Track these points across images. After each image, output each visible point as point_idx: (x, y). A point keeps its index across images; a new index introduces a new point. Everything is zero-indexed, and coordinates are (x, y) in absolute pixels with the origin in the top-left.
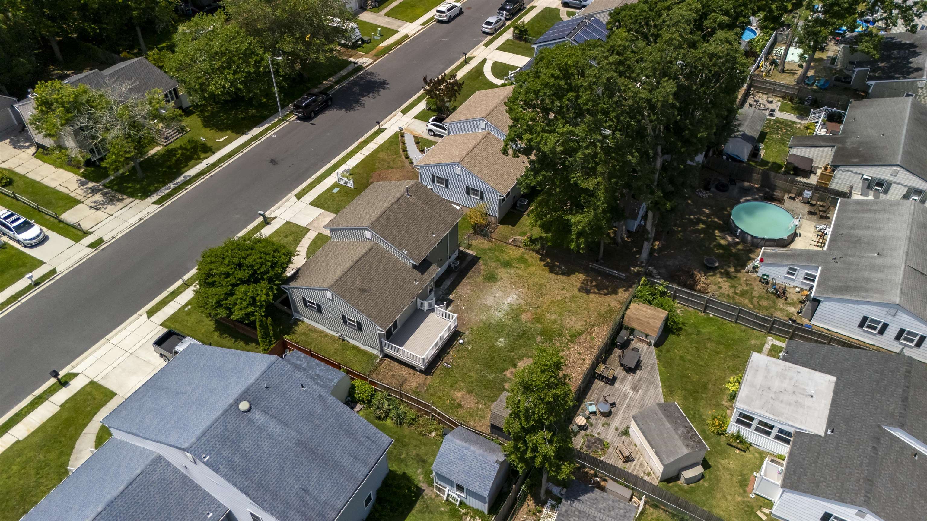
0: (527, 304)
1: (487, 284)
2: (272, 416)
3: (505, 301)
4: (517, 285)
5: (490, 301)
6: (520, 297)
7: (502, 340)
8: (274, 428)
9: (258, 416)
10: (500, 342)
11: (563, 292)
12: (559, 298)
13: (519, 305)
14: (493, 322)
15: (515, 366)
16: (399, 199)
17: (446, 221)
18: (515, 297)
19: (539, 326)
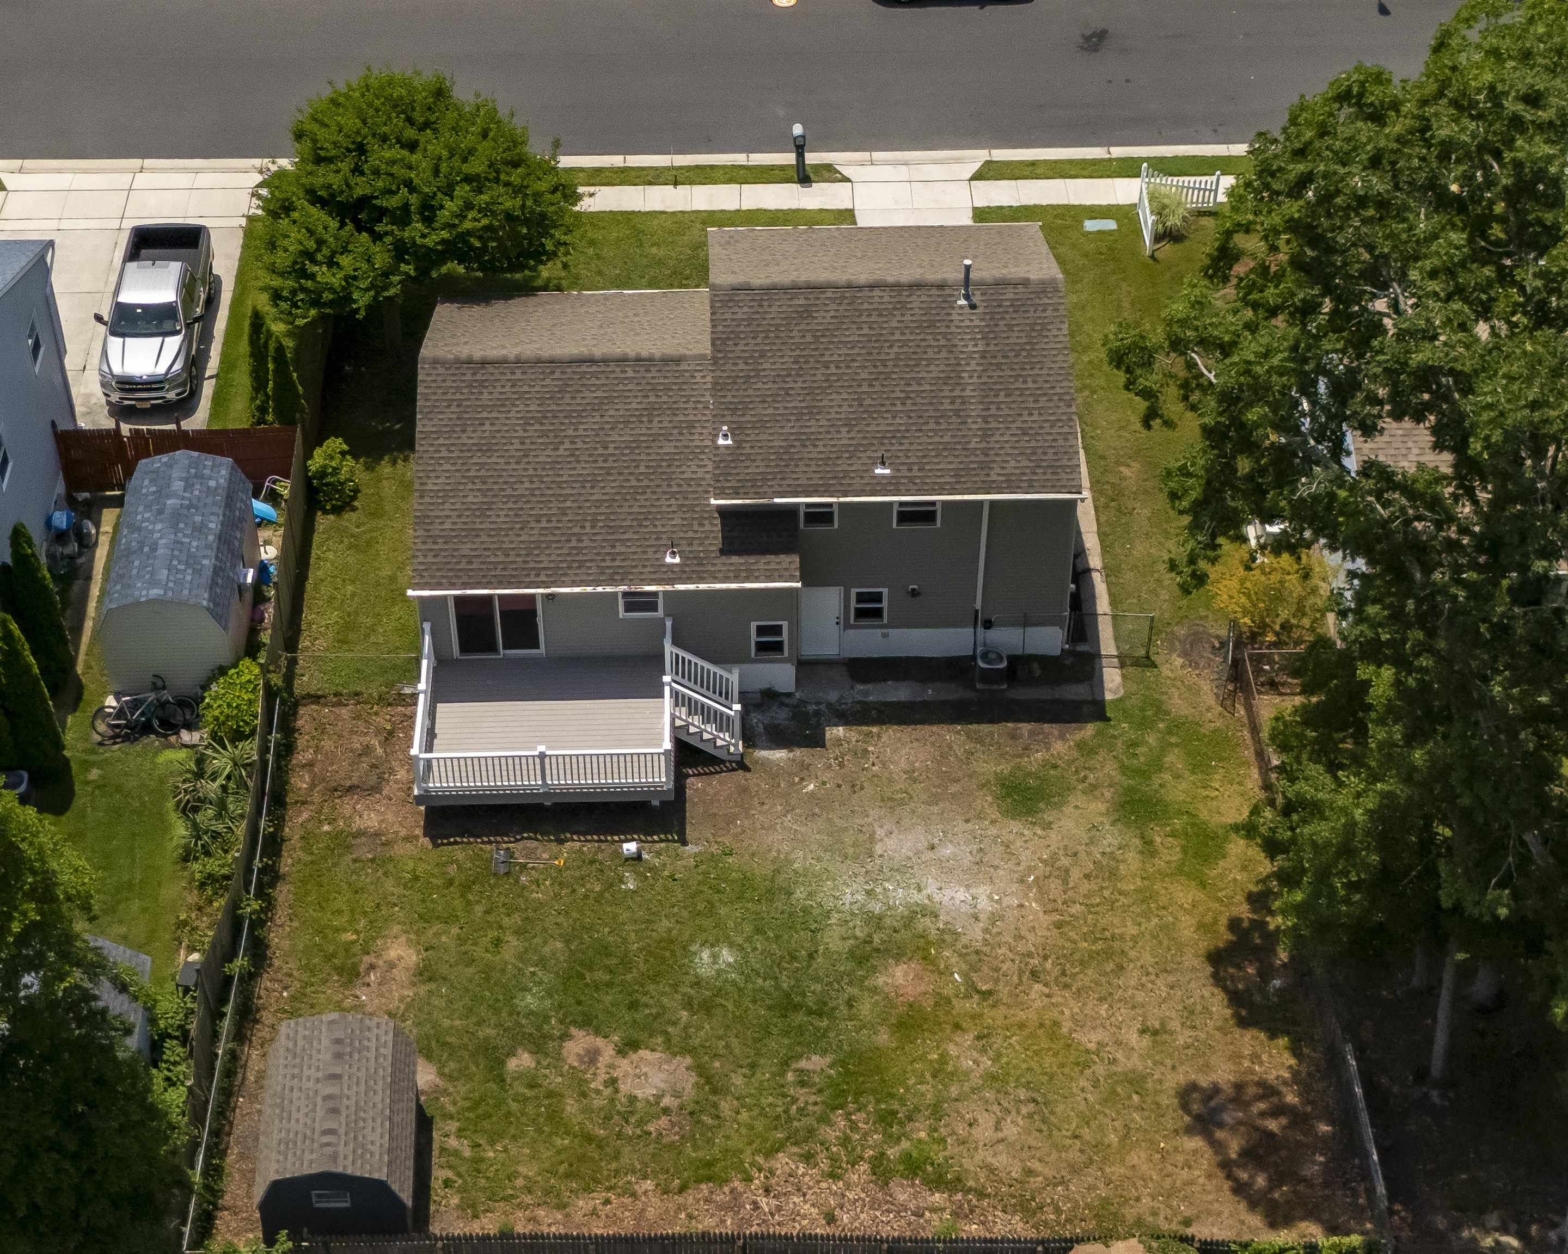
0: (975, 958)
1: (985, 803)
3: (931, 888)
4: (1055, 887)
6: (994, 918)
7: (727, 956)
10: (715, 957)
11: (1132, 1037)
12: (1090, 1039)
13: (949, 936)
14: (800, 893)
15: (629, 1046)
16: (917, 286)
17: (985, 466)
18: (984, 904)
19: (883, 1037)
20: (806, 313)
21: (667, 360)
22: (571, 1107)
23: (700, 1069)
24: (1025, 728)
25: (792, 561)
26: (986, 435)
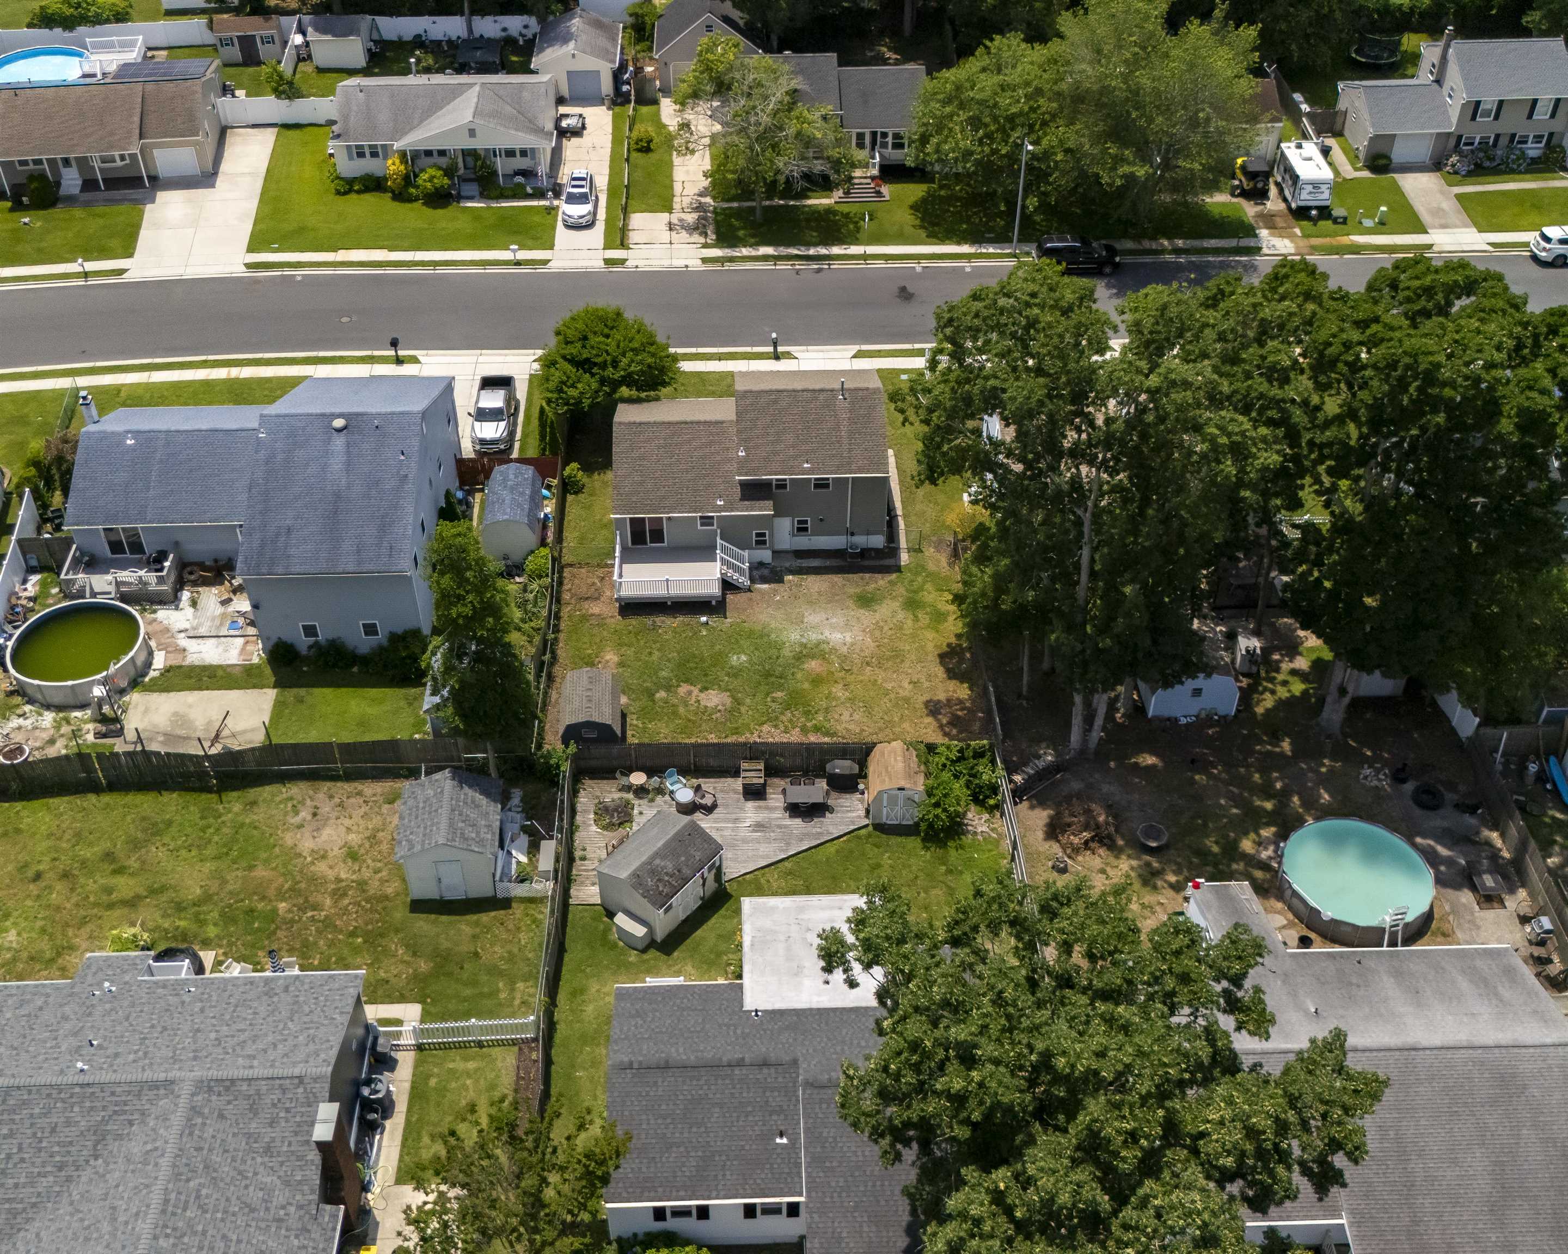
0: (844, 658)
1: (850, 603)
2: (348, 453)
3: (827, 633)
4: (877, 633)
5: (812, 618)
6: (852, 644)
7: (744, 658)
8: (337, 464)
9: (339, 442)
10: (739, 658)
11: (906, 685)
12: (889, 686)
13: (834, 650)
14: (773, 636)
15: (704, 689)
16: (822, 390)
17: (849, 463)
18: (848, 639)
19: (806, 686)
20: (775, 402)
21: (717, 423)
22: (681, 710)
23: (733, 697)
24: (867, 575)
25: (770, 503)
26: (850, 450)
